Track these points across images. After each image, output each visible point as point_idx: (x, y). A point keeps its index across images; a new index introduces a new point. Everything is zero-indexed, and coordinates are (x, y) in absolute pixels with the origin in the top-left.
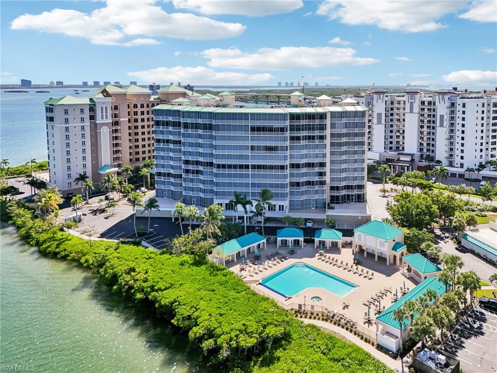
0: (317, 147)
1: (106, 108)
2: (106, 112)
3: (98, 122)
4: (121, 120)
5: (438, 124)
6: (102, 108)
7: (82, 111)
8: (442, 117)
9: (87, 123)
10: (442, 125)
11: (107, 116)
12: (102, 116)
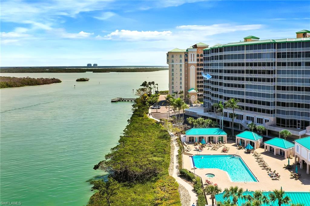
1: (194, 54)
2: (194, 57)
3: (189, 63)
6: (191, 54)
7: (181, 56)
9: (183, 63)
11: (194, 59)
12: (191, 59)
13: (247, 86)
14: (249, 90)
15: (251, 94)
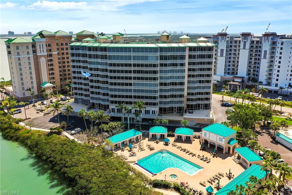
0: (178, 71)
1: (42, 45)
2: (43, 48)
3: (38, 54)
4: (53, 53)
5: (262, 57)
6: (40, 45)
7: (27, 47)
8: (266, 52)
9: (31, 55)
10: (265, 57)
11: (43, 50)
12: (40, 50)
13: (135, 84)
14: (137, 88)
15: (139, 91)
